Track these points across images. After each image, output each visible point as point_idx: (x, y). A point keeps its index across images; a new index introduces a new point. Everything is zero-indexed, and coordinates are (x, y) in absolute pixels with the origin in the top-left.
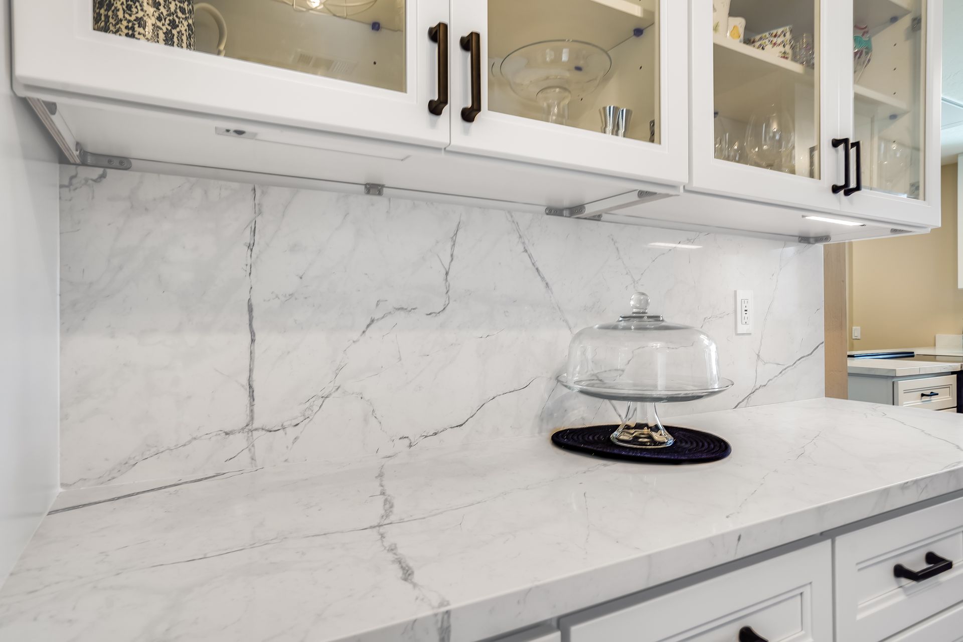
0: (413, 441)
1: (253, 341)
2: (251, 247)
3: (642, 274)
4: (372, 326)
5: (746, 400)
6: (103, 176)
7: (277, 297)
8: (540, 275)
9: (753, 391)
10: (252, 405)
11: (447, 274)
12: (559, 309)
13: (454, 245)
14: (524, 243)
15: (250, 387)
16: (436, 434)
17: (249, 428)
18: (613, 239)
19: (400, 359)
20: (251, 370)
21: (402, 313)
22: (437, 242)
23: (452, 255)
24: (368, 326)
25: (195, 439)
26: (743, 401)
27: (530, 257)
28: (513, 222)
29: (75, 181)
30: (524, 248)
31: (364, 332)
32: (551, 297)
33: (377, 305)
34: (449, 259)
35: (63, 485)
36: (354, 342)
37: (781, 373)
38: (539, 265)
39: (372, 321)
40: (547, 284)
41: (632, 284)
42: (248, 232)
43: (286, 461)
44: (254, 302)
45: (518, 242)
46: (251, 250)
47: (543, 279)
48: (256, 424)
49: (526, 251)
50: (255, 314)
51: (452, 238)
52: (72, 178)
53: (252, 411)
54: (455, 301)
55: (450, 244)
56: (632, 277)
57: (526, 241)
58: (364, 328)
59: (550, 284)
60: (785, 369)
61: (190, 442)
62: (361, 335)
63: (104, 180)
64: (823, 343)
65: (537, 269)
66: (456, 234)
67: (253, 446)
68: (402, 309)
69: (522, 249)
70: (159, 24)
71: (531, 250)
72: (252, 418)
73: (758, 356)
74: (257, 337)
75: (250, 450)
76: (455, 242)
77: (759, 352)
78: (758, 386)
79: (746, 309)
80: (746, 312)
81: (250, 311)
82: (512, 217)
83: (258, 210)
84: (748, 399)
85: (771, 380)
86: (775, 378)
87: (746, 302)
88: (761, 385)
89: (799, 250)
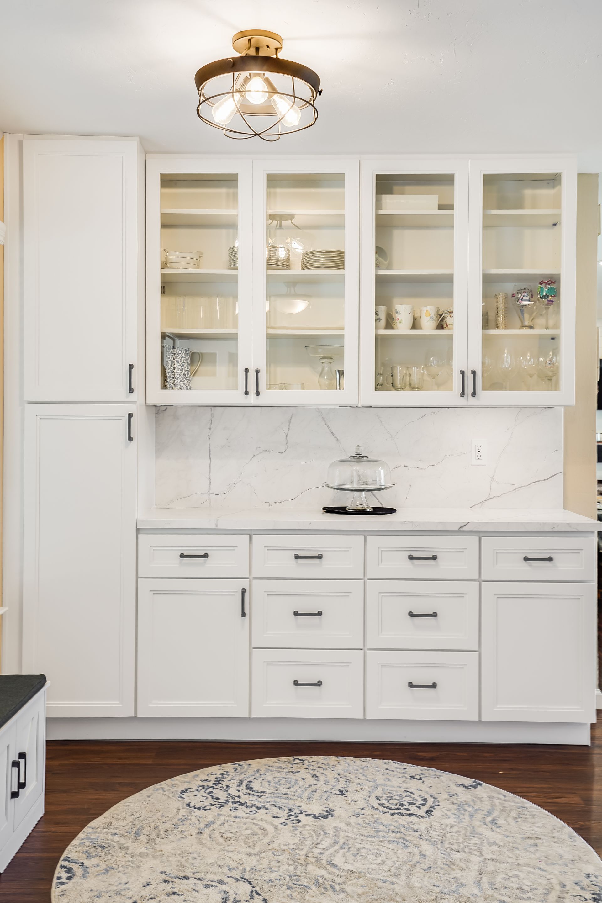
0: (270, 504)
1: (211, 462)
2: (210, 429)
3: (397, 433)
4: (254, 457)
5: (480, 504)
6: (166, 409)
7: (219, 447)
8: (333, 435)
9: (487, 499)
11: (287, 436)
12: (344, 450)
13: (290, 424)
14: (325, 421)
15: (210, 478)
16: (281, 502)
17: (209, 493)
18: (378, 416)
20: (210, 473)
21: (266, 452)
22: (282, 423)
23: (289, 428)
25: (192, 495)
26: (478, 504)
27: (328, 427)
28: (319, 412)
29: (159, 411)
30: (325, 423)
31: (251, 460)
32: (339, 445)
33: (256, 449)
34: (288, 430)
35: (156, 505)
36: (247, 463)
37: (515, 490)
38: (333, 431)
39: (254, 456)
40: (337, 439)
41: (390, 438)
42: (209, 424)
43: (221, 506)
44: (211, 448)
45: (322, 421)
46: (210, 430)
47: (335, 437)
48: (211, 492)
49: (326, 425)
50: (211, 453)
51: (289, 421)
52: (159, 410)
54: (290, 447)
55: (288, 424)
56: (390, 434)
58: (251, 458)
59: (339, 439)
60: (519, 488)
61: (190, 495)
62: (250, 461)
63: (167, 410)
64: (561, 472)
65: (332, 433)
66: (291, 419)
67: (210, 499)
68: (267, 451)
69: (324, 424)
71: (329, 424)
72: (210, 490)
73: (493, 478)
75: (209, 500)
76: (290, 422)
77: (493, 476)
78: (492, 497)
79: (479, 450)
80: (479, 452)
81: (210, 451)
82: (319, 409)
83: (213, 416)
84: (482, 504)
85: (505, 494)
86: (509, 493)
87: (479, 446)
88: (494, 497)
89: (535, 413)
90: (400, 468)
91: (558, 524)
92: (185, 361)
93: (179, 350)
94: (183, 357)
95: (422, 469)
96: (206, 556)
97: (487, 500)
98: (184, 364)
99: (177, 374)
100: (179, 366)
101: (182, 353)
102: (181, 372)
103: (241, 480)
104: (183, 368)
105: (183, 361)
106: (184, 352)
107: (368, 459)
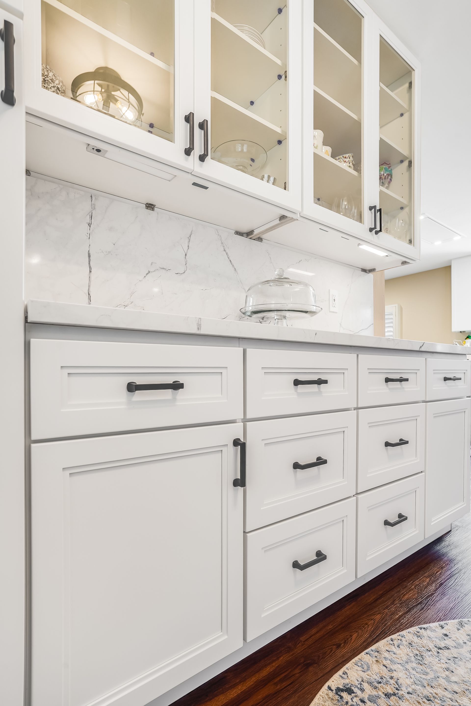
1: (90, 271)
2: (90, 225)
4: (149, 274)
7: (102, 252)
8: (231, 264)
11: (186, 255)
12: (241, 282)
13: (189, 241)
15: (89, 294)
18: (268, 253)
19: (163, 294)
20: (88, 286)
21: (164, 270)
22: (181, 239)
23: (188, 246)
24: (147, 274)
27: (227, 254)
28: (219, 235)
30: (224, 249)
31: (145, 277)
32: (237, 276)
33: (151, 264)
34: (188, 248)
36: (140, 281)
38: (231, 259)
39: (149, 272)
42: (88, 217)
44: (91, 252)
45: (221, 246)
46: (90, 227)
47: (233, 266)
49: (225, 251)
50: (91, 258)
51: (188, 238)
55: (187, 240)
57: (225, 246)
58: (145, 275)
59: (236, 269)
62: (143, 278)
64: (373, 324)
65: (230, 261)
66: (190, 236)
73: (341, 325)
74: (92, 270)
77: (341, 323)
79: (334, 299)
80: (334, 301)
81: (89, 256)
83: (93, 207)
87: (334, 296)
103: (132, 302)
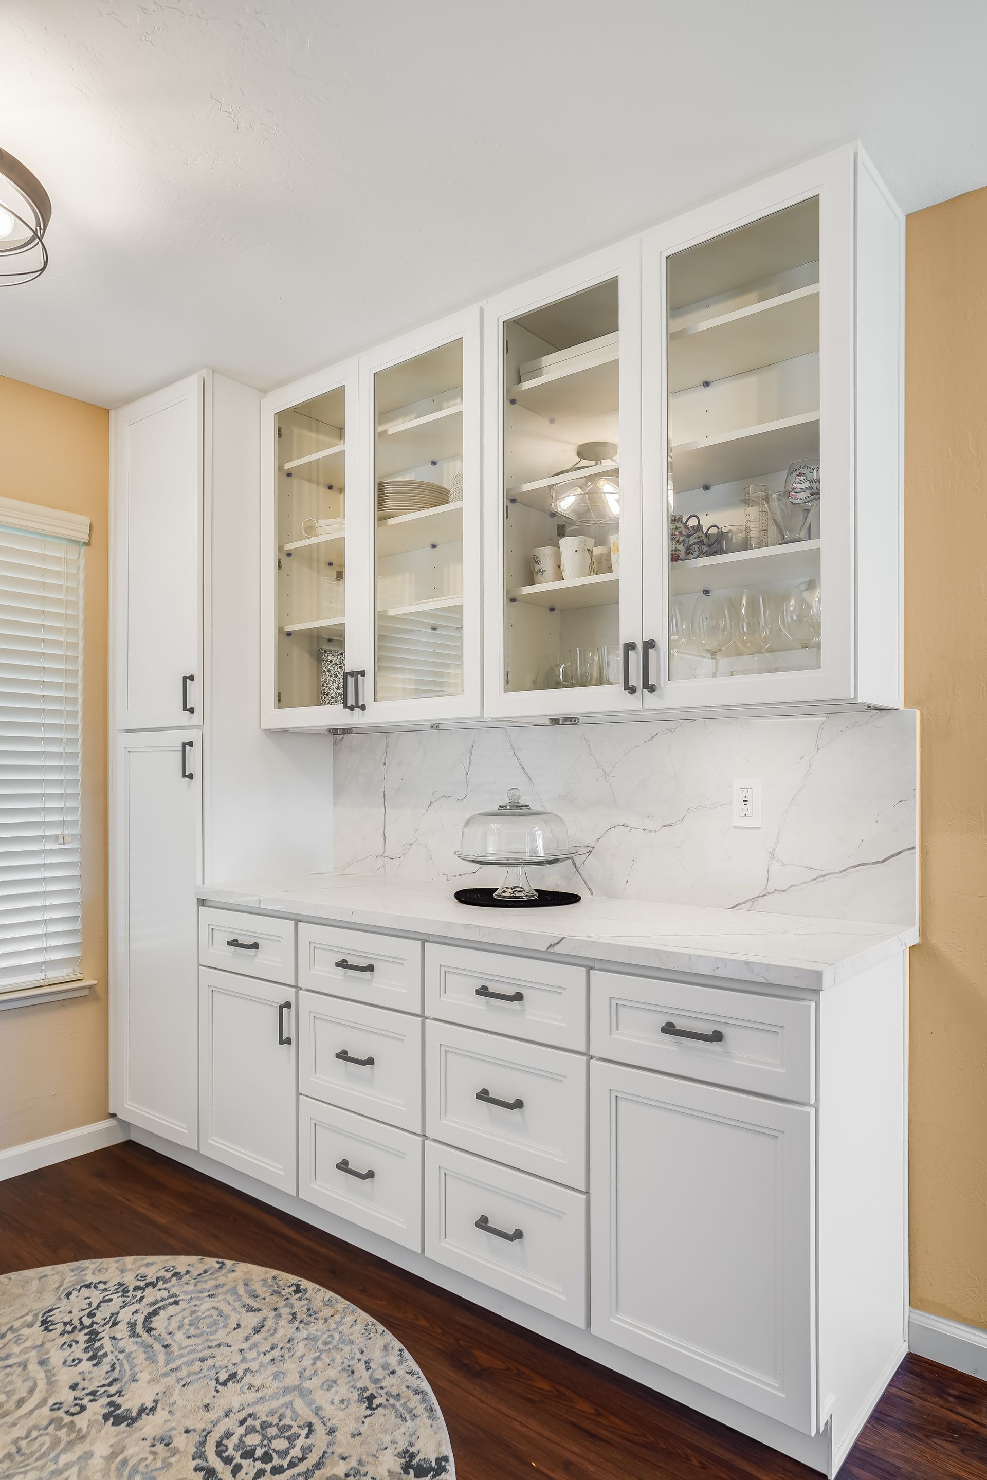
0: (448, 878)
1: (385, 812)
2: (384, 764)
3: (613, 767)
4: (431, 806)
5: (750, 903)
6: (343, 738)
7: (394, 790)
9: (761, 895)
10: (385, 844)
11: (467, 774)
12: (539, 797)
13: (471, 755)
14: (514, 749)
15: (384, 835)
17: (383, 855)
18: (584, 739)
19: (443, 827)
20: (385, 827)
21: (444, 798)
22: (462, 754)
23: (470, 762)
24: (429, 806)
25: (366, 857)
26: (745, 902)
27: (518, 758)
29: (337, 741)
30: (514, 752)
31: (427, 809)
32: (532, 788)
33: (433, 794)
34: (469, 764)
35: (333, 869)
36: (423, 815)
37: (815, 879)
38: (524, 764)
39: (431, 803)
40: (529, 778)
41: (603, 776)
42: (384, 758)
43: (397, 874)
44: (385, 792)
45: (510, 749)
46: (385, 766)
48: (386, 855)
49: (515, 755)
50: (386, 798)
51: (470, 751)
53: (385, 847)
54: (471, 791)
55: (469, 756)
56: (603, 770)
57: (516, 748)
58: (427, 807)
59: (532, 778)
60: (823, 876)
62: (426, 811)
63: (343, 740)
64: (914, 848)
65: (523, 768)
66: (472, 748)
67: (385, 865)
68: (445, 796)
69: (513, 754)
70: (330, 678)
71: (518, 754)
72: (385, 851)
73: (772, 855)
74: (387, 810)
75: (384, 867)
76: (471, 753)
77: (774, 850)
78: (771, 890)
79: (746, 799)
80: (745, 803)
81: (384, 796)
82: (506, 731)
83: (388, 744)
84: (753, 902)
85: (796, 886)
86: (804, 884)
87: (745, 791)
88: (776, 890)
89: (857, 722)
90: (616, 827)
91: (725, 962)
92: (339, 670)
93: (331, 655)
94: (336, 664)
95: (651, 831)
96: (255, 946)
97: (763, 896)
98: (337, 673)
99: (328, 688)
100: (330, 677)
101: (336, 658)
102: (333, 684)
103: (416, 840)
104: (336, 679)
105: (336, 670)
106: (339, 657)
107: (530, 811)
